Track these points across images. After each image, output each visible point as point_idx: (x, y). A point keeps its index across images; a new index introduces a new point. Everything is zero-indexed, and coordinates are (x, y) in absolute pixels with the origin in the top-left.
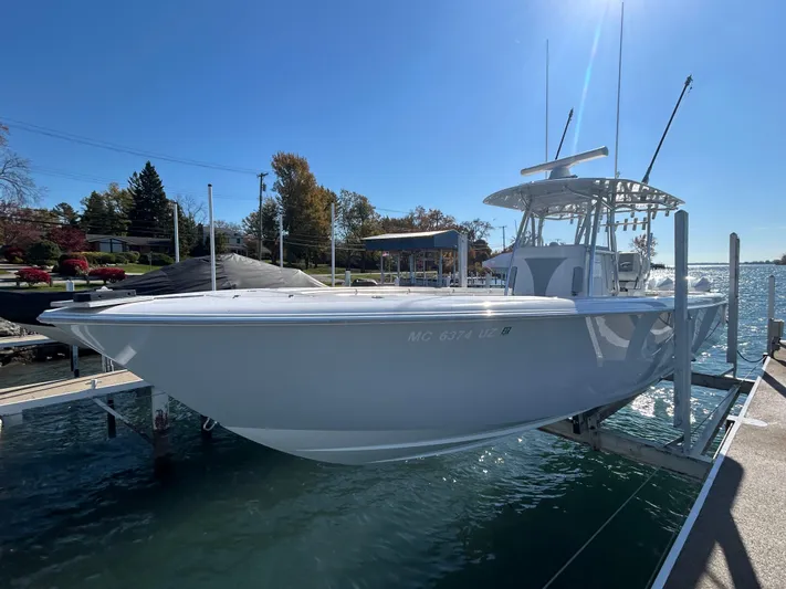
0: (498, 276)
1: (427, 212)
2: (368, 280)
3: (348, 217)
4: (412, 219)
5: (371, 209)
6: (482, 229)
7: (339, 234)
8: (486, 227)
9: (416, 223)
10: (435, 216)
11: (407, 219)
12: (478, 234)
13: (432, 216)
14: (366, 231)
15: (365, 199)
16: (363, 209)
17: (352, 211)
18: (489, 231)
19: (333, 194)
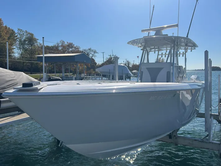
0: (104, 76)
1: (66, 43)
2: (57, 78)
3: (22, 43)
4: (58, 46)
5: (36, 40)
6: (93, 53)
7: (17, 53)
8: (95, 52)
9: (60, 48)
10: (70, 45)
11: (55, 46)
12: (91, 55)
13: (68, 46)
14: (32, 52)
15: (32, 35)
16: (31, 40)
17: (25, 41)
18: (96, 54)
19: (13, 30)
